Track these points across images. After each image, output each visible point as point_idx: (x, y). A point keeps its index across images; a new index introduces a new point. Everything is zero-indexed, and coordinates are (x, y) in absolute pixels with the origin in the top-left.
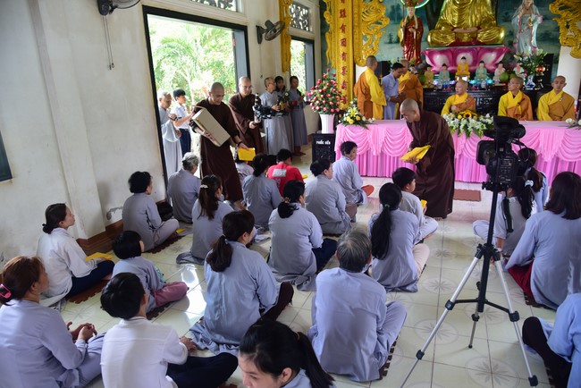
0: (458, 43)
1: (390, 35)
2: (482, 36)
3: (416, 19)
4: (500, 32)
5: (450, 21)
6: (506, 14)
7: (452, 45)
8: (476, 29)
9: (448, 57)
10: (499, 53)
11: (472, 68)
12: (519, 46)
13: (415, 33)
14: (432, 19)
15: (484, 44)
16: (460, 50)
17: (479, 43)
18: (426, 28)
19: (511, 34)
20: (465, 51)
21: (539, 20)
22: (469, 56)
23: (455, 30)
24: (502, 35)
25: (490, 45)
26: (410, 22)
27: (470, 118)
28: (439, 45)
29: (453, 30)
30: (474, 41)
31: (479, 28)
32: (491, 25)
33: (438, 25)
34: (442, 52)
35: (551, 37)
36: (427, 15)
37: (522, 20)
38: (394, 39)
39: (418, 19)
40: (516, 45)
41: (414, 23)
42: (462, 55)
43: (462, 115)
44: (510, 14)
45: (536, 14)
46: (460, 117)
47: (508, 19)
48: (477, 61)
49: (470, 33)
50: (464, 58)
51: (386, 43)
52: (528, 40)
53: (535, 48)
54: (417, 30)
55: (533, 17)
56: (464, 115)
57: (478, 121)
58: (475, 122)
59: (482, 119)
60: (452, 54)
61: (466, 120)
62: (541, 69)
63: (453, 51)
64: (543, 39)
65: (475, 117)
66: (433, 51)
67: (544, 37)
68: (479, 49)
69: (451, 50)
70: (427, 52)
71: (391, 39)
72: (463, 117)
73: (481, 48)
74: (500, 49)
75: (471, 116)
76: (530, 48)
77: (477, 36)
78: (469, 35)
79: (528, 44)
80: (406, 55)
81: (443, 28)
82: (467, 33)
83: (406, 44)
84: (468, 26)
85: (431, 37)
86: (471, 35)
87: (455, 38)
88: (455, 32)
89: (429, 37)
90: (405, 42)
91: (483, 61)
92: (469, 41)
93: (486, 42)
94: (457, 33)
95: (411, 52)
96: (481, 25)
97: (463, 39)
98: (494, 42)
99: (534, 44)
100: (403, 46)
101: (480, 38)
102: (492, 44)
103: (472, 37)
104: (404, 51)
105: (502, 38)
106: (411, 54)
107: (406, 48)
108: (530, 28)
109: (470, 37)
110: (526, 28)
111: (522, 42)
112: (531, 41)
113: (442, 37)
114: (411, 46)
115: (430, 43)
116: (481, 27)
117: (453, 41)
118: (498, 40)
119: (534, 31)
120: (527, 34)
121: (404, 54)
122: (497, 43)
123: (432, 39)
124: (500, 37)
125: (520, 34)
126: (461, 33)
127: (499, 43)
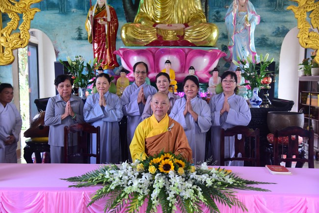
0: (160, 41)
1: (79, 30)
2: (190, 35)
3: (107, 8)
4: (212, 31)
5: (151, 16)
6: (218, 12)
7: (153, 44)
8: (183, 26)
9: (148, 59)
10: (213, 57)
11: (180, 76)
12: (235, 50)
13: (106, 26)
14: (131, 12)
15: (193, 45)
16: (163, 50)
17: (187, 44)
18: (122, 23)
19: (225, 37)
20: (169, 53)
21: (257, 19)
22: (175, 60)
23: (158, 26)
24: (215, 35)
25: (201, 48)
26: (101, 12)
27: (171, 172)
28: (135, 42)
29: (154, 26)
30: (181, 41)
31: (186, 25)
32: (201, 22)
33: (137, 19)
34: (140, 53)
35: (269, 42)
36: (125, 7)
37: (236, 18)
38: (83, 36)
39: (111, 9)
40: (232, 49)
41: (105, 13)
42: (165, 58)
43: (157, 166)
44: (222, 13)
45: (253, 12)
46: (152, 169)
47: (219, 20)
48: (185, 66)
49: (176, 31)
50: (168, 62)
51: (73, 39)
52: (245, 44)
53: (253, 53)
54: (109, 23)
55: (250, 16)
56: (160, 166)
57: (187, 178)
58: (181, 182)
59: (193, 175)
60: (154, 56)
61: (164, 177)
62: (266, 80)
63: (154, 52)
64: (260, 44)
65: (181, 170)
66: (128, 50)
67: (261, 43)
68: (187, 51)
69: (152, 50)
70: (121, 52)
71: (80, 35)
72: (158, 171)
73: (191, 50)
74: (214, 53)
75: (173, 167)
76: (248, 53)
77: (184, 34)
78: (174, 33)
79: (246, 48)
80: (96, 55)
81: (143, 23)
82: (172, 30)
83: (96, 40)
84: (173, 22)
85: (126, 32)
86: (177, 33)
87: (157, 36)
88: (157, 29)
89: (123, 31)
90: (94, 37)
91: (193, 67)
92: (175, 40)
93: (196, 42)
94: (159, 29)
95: (103, 51)
96: (189, 21)
97: (166, 37)
98: (205, 43)
99: (253, 49)
100: (92, 43)
101: (188, 37)
102: (204, 45)
103: (178, 36)
104: (94, 50)
105: (215, 39)
106: (102, 54)
107: (96, 45)
108: (247, 29)
109: (176, 35)
110: (242, 28)
111: (239, 45)
112: (249, 44)
113: (139, 33)
114: (102, 44)
115: (125, 40)
116: (189, 24)
117: (154, 39)
118: (210, 41)
119: (252, 33)
120: (244, 36)
121: (95, 53)
122: (209, 45)
123: (126, 35)
124: (212, 37)
125: (236, 35)
126: (165, 30)
127: (212, 44)
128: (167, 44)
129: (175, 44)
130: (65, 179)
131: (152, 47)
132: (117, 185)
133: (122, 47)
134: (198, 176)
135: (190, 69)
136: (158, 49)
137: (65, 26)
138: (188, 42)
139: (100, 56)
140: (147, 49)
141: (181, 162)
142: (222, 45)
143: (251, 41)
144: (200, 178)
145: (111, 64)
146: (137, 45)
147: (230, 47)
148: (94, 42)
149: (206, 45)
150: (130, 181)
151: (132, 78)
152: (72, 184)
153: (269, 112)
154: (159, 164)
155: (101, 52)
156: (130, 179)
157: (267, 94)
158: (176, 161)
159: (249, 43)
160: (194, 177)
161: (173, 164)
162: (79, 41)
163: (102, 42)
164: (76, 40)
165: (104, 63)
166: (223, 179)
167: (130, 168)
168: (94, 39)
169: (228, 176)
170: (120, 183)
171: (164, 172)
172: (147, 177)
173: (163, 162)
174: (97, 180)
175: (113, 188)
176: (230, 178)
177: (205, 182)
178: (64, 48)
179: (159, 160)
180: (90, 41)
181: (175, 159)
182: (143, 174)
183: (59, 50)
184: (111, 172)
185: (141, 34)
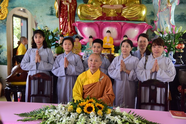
0: (104, 17)
1: (51, 8)
2: (126, 13)
4: (141, 10)
7: (98, 19)
8: (122, 6)
9: (95, 29)
10: (142, 28)
11: (117, 42)
12: (159, 24)
15: (127, 20)
16: (105, 23)
17: (123, 19)
20: (109, 25)
21: (176, 1)
22: (114, 30)
23: (104, 6)
24: (144, 13)
25: (134, 21)
27: (92, 113)
28: (87, 18)
29: (101, 6)
30: (119, 17)
31: (124, 6)
33: (90, 1)
34: (89, 25)
38: (54, 13)
40: (157, 23)
42: (107, 29)
43: (82, 108)
46: (79, 110)
48: (121, 34)
49: (116, 10)
50: (109, 32)
51: (47, 15)
52: (167, 19)
53: (173, 26)
54: (70, 4)
56: (84, 108)
57: (103, 118)
58: (98, 121)
59: (108, 116)
60: (99, 27)
61: (86, 116)
62: (180, 46)
63: (99, 24)
64: (179, 20)
65: (100, 112)
66: (81, 23)
67: (180, 18)
68: (122, 24)
69: (98, 23)
70: (77, 24)
71: (52, 12)
72: (83, 112)
73: (125, 23)
74: (142, 25)
75: (94, 109)
76: (169, 26)
77: (122, 12)
78: (115, 11)
79: (167, 22)
80: (61, 26)
81: (94, 4)
82: (113, 9)
83: (61, 15)
84: (115, 4)
85: (81, 10)
86: (117, 11)
87: (102, 13)
88: (103, 8)
89: (79, 10)
90: (60, 14)
91: (126, 36)
92: (114, 16)
93: (130, 18)
94: (104, 8)
95: (66, 23)
96: (126, 3)
97: (109, 14)
98: (137, 18)
99: (173, 23)
100: (59, 17)
101: (124, 14)
102: (135, 20)
103: (117, 13)
104: (60, 22)
105: (143, 15)
106: (65, 25)
107: (61, 19)
108: (169, 8)
109: (116, 13)
110: (165, 8)
111: (162, 20)
112: (170, 20)
113: (90, 11)
114: (65, 18)
115: (79, 16)
116: (126, 5)
117: (100, 15)
118: (140, 17)
119: (172, 11)
120: (166, 14)
121: (60, 25)
122: (139, 20)
123: (81, 12)
124: (142, 14)
125: (160, 13)
126: (108, 9)
127: (141, 19)
128: (109, 19)
129: (115, 19)
130: (17, 115)
131: (98, 21)
132: (52, 121)
133: (78, 21)
134: (112, 117)
135: (124, 37)
136: (102, 22)
137: (42, 5)
138: (124, 18)
139: (64, 27)
140: (95, 22)
141: (101, 105)
142: (151, 20)
143: (171, 17)
144: (113, 118)
145: (71, 33)
146: (88, 19)
147: (156, 21)
148: (60, 17)
149: (137, 20)
150: (61, 118)
151: (84, 42)
152: (21, 118)
153: (180, 70)
154: (84, 106)
155: (64, 24)
156: (62, 117)
157: (180, 56)
158: (97, 104)
159: (170, 18)
160: (109, 118)
161: (94, 107)
162: (51, 16)
163: (66, 17)
164: (49, 15)
165: (66, 32)
166: (132, 120)
167: (63, 108)
168: (60, 15)
169: (136, 118)
170: (54, 120)
171: (88, 112)
172: (74, 116)
173: (88, 105)
174: (40, 116)
175: (49, 123)
176: (137, 119)
177: (116, 121)
178: (41, 20)
179: (85, 103)
180: (57, 16)
181: (97, 103)
182: (71, 113)
183: (38, 22)
184: (50, 111)
185: (91, 11)
